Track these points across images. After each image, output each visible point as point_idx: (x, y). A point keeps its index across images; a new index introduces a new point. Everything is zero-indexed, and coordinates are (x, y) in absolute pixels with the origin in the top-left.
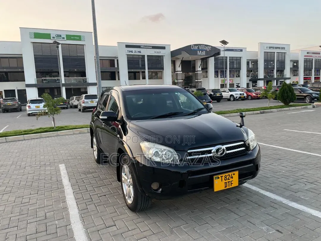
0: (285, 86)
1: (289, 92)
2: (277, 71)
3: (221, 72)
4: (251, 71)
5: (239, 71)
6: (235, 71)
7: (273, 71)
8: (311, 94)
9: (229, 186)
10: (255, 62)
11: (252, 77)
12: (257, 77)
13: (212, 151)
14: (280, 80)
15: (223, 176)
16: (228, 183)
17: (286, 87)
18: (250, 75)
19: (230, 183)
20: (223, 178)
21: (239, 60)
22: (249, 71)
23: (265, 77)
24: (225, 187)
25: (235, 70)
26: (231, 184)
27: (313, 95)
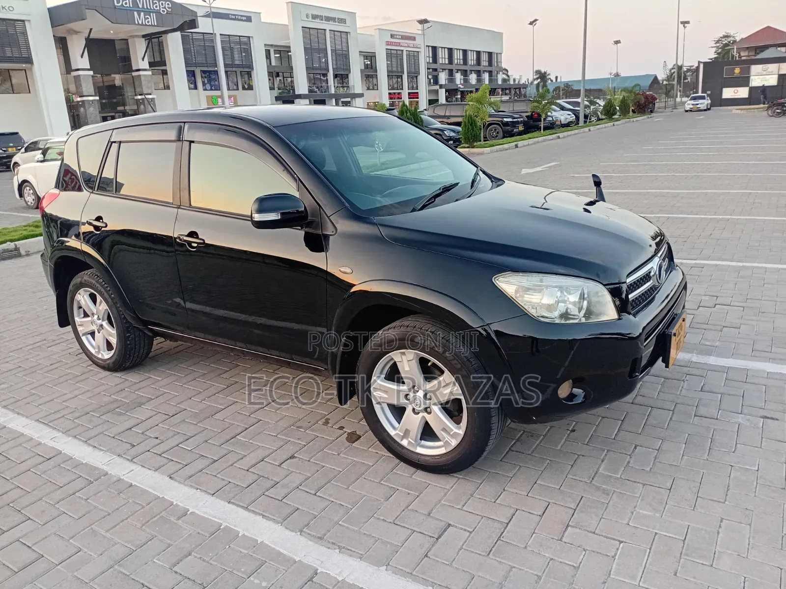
2: (336, 76)
3: (203, 75)
4: (278, 75)
5: (249, 74)
6: (239, 74)
7: (325, 75)
8: (442, 130)
10: (284, 52)
11: (280, 91)
12: (294, 90)
14: (342, 100)
18: (276, 86)
21: (245, 44)
22: (273, 74)
23: (310, 91)
25: (239, 70)
27: (446, 132)
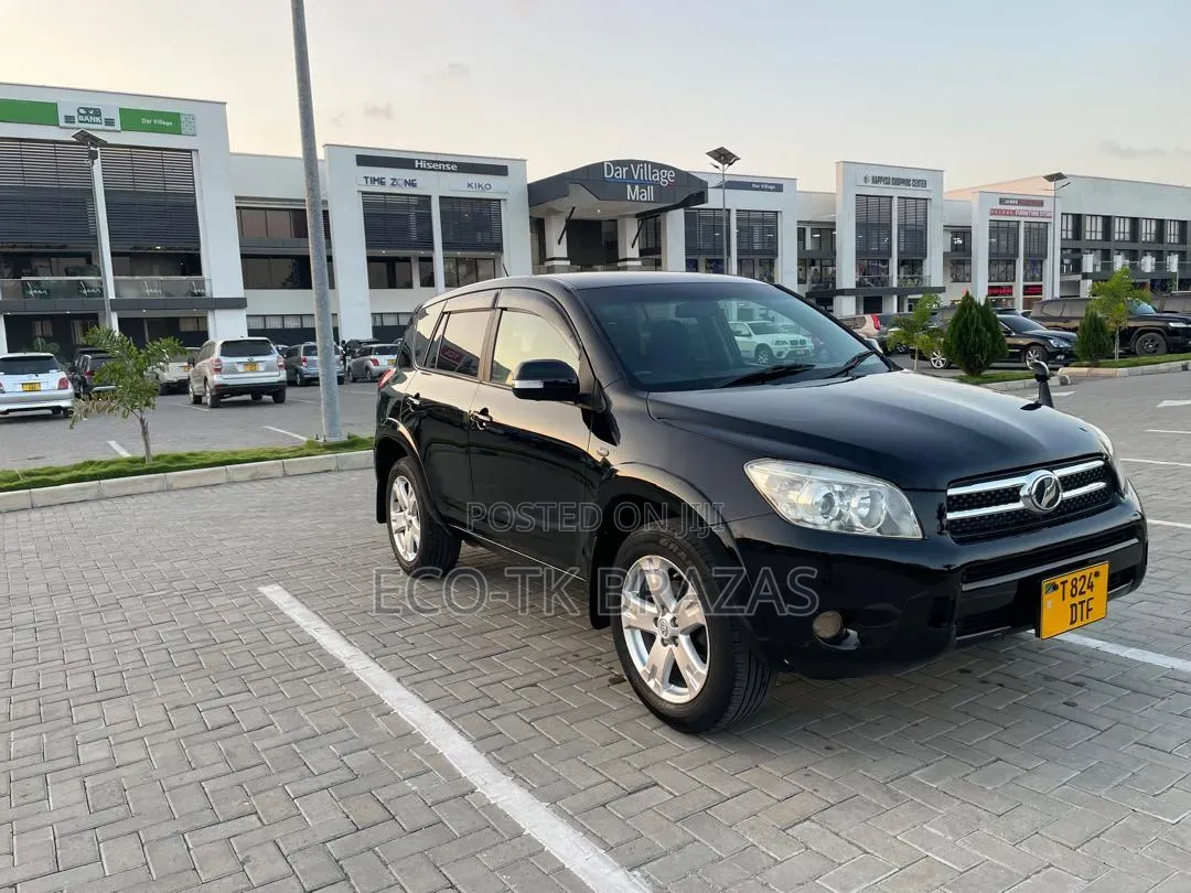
0: (971, 308)
1: (984, 329)
2: (901, 263)
4: (813, 263)
5: (772, 262)
7: (885, 262)
8: (1045, 338)
9: (1082, 619)
11: (814, 285)
12: (834, 283)
13: (1022, 494)
14: (910, 297)
15: (1066, 582)
16: (1079, 607)
17: (974, 310)
18: (808, 278)
19: (1085, 605)
20: (1068, 586)
21: (770, 221)
22: (806, 262)
23: (859, 284)
24: (1072, 623)
26: (1089, 610)
27: (1052, 342)
